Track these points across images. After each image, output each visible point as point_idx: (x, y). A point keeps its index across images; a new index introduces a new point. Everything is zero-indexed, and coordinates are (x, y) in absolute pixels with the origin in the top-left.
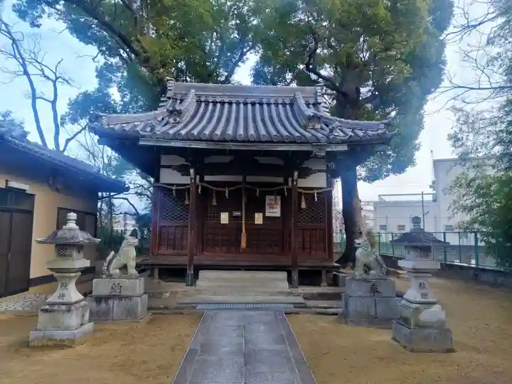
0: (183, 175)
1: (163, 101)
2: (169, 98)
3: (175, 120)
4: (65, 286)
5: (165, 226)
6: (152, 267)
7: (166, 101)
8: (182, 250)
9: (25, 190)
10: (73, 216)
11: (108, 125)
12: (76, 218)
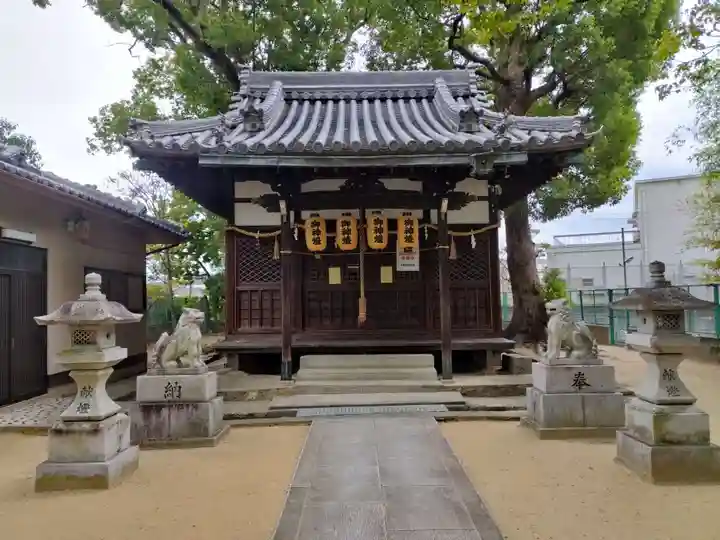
0: (269, 211)
1: (235, 102)
2: (244, 97)
3: (254, 126)
4: (88, 391)
5: (246, 291)
6: (229, 352)
7: (239, 101)
8: (273, 326)
9: (31, 243)
10: (94, 277)
11: (152, 137)
12: (100, 282)
